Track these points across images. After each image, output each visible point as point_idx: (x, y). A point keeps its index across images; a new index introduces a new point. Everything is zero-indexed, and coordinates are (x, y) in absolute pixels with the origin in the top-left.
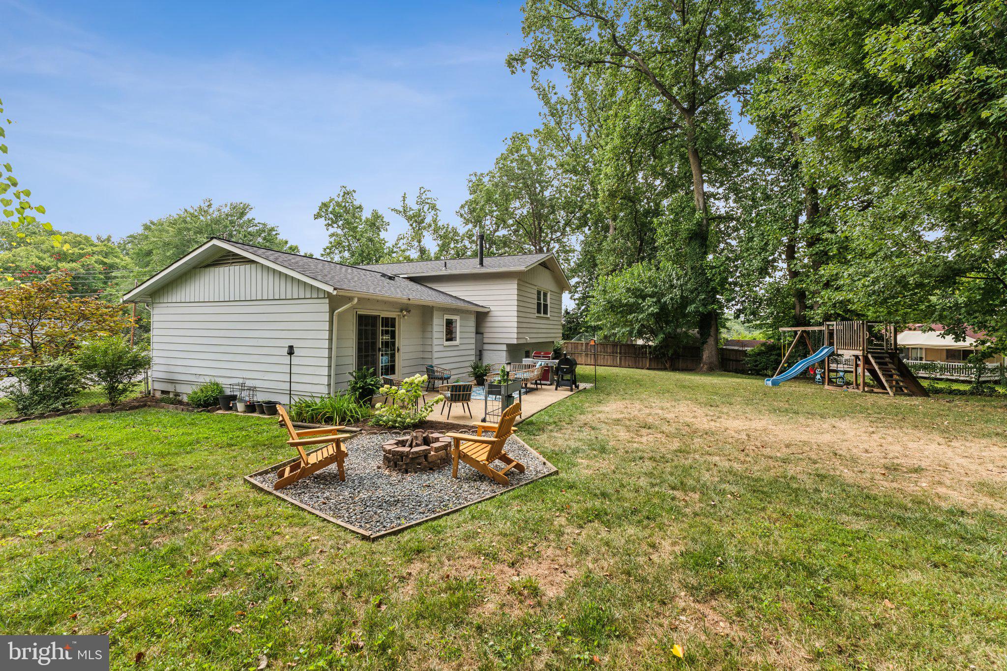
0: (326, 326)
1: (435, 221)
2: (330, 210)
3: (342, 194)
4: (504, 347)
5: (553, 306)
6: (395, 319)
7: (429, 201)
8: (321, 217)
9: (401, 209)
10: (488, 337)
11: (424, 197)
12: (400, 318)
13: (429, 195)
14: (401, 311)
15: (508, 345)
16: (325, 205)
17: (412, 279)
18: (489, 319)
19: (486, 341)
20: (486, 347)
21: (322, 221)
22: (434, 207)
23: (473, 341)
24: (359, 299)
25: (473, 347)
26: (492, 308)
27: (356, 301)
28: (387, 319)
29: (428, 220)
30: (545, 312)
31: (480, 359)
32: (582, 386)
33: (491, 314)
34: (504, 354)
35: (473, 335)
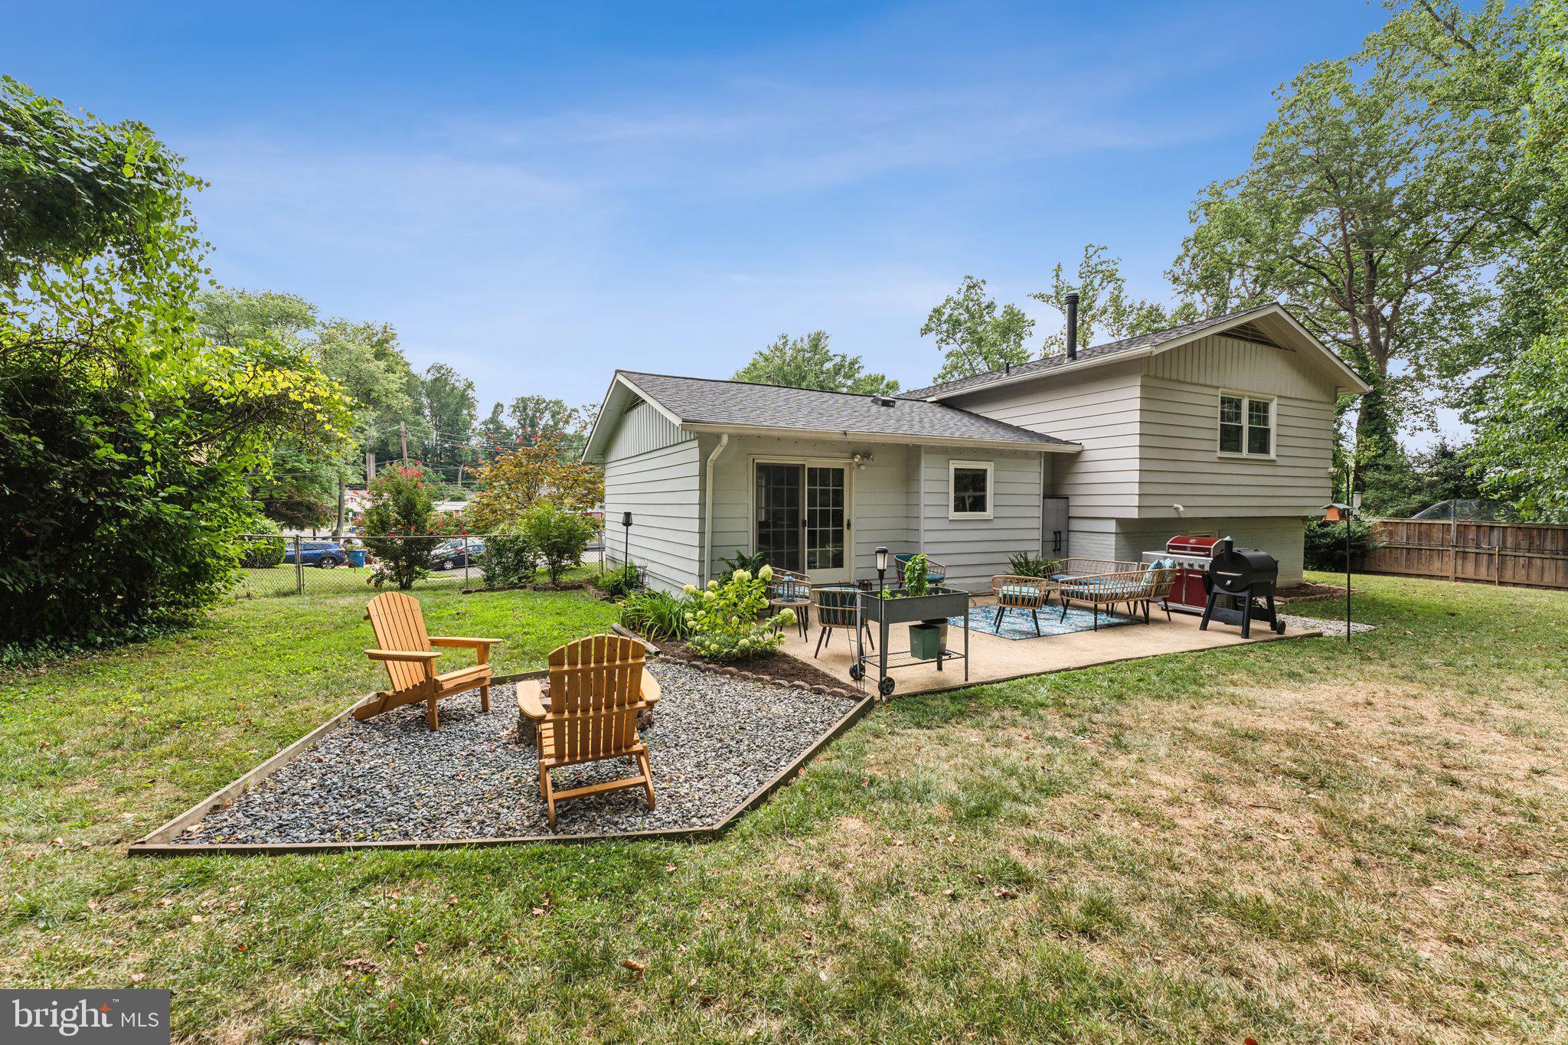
0: (695, 483)
1: (1116, 300)
2: (945, 317)
3: (964, 288)
4: (1112, 526)
5: (1284, 431)
6: (841, 471)
7: (1103, 267)
8: (931, 330)
9: (1052, 292)
10: (1080, 504)
11: (1094, 261)
12: (851, 469)
13: (1105, 255)
14: (853, 455)
15: (1120, 522)
16: (937, 311)
17: (944, 403)
18: (1084, 467)
19: (1073, 512)
20: (1075, 525)
21: (932, 337)
22: (1110, 277)
23: (1038, 512)
24: (730, 436)
25: (1038, 523)
26: (1087, 445)
27: (725, 439)
28: (824, 472)
29: (1102, 299)
30: (1264, 448)
31: (1057, 550)
32: (1296, 625)
33: (1086, 456)
34: (1112, 539)
35: (1038, 501)
